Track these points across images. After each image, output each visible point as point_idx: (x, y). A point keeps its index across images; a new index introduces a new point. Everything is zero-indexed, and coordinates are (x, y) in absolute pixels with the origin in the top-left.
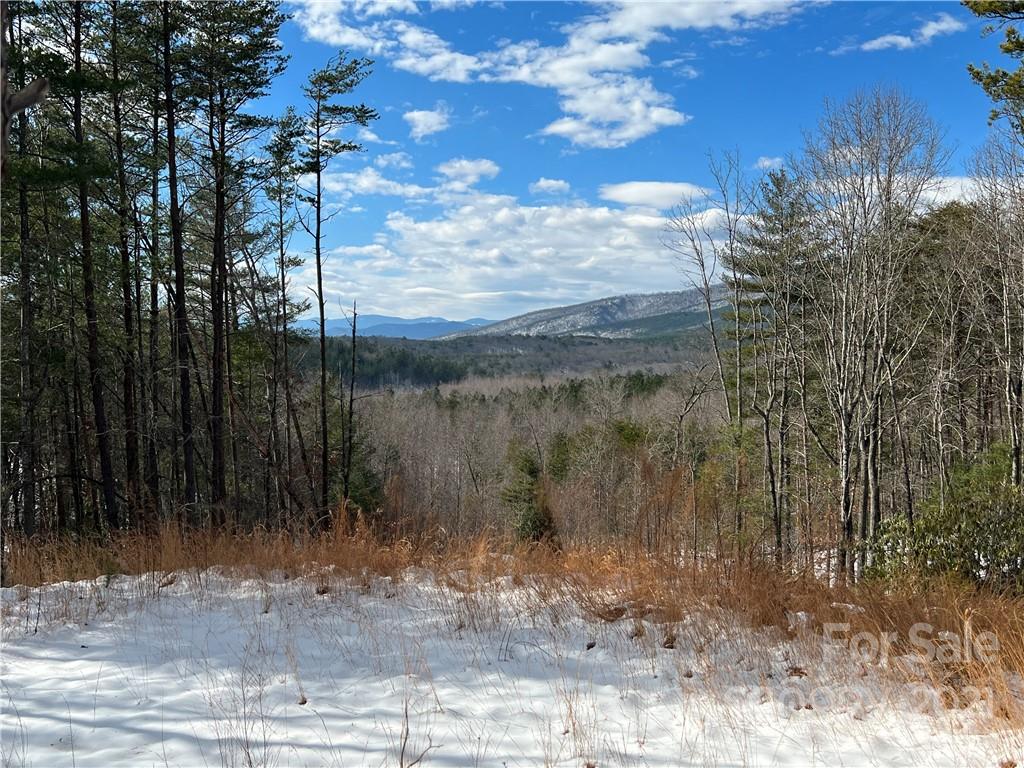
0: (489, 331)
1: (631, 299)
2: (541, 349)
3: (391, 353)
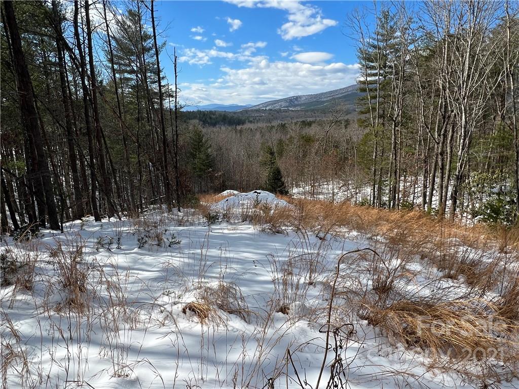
0: (253, 108)
1: (300, 97)
2: (270, 114)
3: (220, 115)
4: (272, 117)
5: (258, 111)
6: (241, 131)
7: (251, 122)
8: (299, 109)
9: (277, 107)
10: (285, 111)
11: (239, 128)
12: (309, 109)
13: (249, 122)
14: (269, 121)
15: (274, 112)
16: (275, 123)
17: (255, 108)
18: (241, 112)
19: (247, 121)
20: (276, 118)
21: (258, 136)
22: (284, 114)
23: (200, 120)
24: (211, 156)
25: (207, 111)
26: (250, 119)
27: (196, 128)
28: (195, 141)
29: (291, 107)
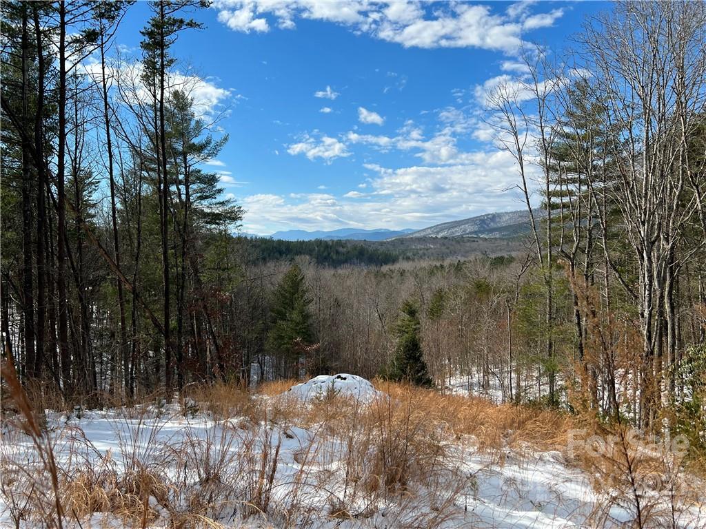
0: (414, 235)
1: (500, 215)
5: (423, 240)
8: (498, 236)
9: (458, 232)
14: (442, 257)
17: (417, 235)
18: (392, 241)
19: (401, 257)
25: (333, 241)
29: (482, 232)
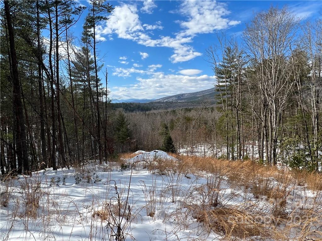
1: (184, 94)
2: (166, 104)
3: (136, 105)
4: (167, 106)
5: (159, 102)
6: (148, 115)
7: (155, 109)
8: (184, 101)
9: (171, 100)
10: (176, 103)
11: (147, 112)
12: (190, 101)
13: (153, 109)
14: (166, 108)
15: (169, 103)
16: (169, 110)
17: (157, 101)
18: (149, 103)
19: (152, 108)
20: (170, 107)
21: (159, 117)
22: (174, 104)
23: (124, 108)
24: (129, 130)
25: (129, 103)
26: (154, 108)
27: (121, 113)
28: (120, 121)
29: (179, 100)
